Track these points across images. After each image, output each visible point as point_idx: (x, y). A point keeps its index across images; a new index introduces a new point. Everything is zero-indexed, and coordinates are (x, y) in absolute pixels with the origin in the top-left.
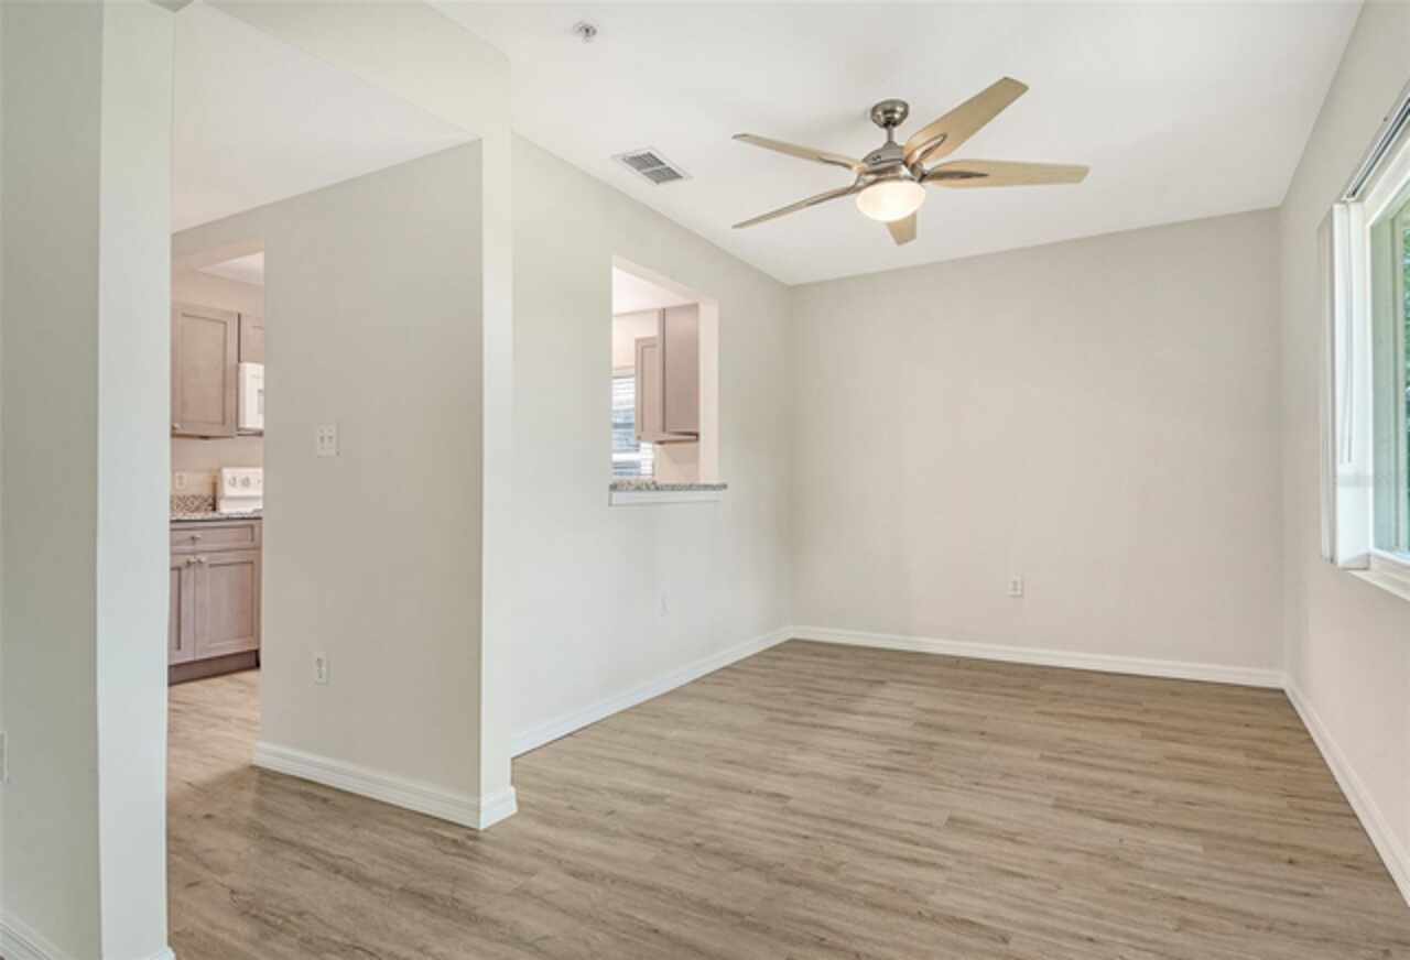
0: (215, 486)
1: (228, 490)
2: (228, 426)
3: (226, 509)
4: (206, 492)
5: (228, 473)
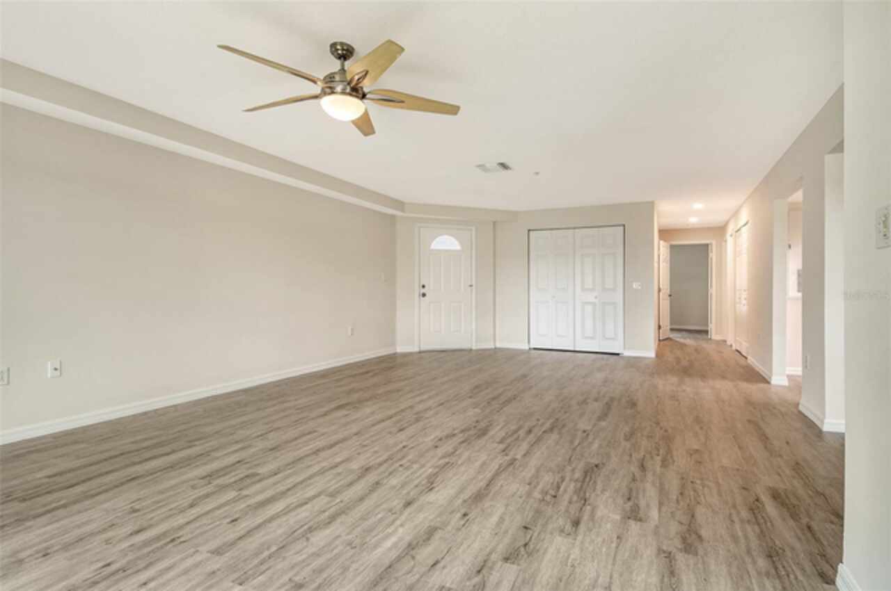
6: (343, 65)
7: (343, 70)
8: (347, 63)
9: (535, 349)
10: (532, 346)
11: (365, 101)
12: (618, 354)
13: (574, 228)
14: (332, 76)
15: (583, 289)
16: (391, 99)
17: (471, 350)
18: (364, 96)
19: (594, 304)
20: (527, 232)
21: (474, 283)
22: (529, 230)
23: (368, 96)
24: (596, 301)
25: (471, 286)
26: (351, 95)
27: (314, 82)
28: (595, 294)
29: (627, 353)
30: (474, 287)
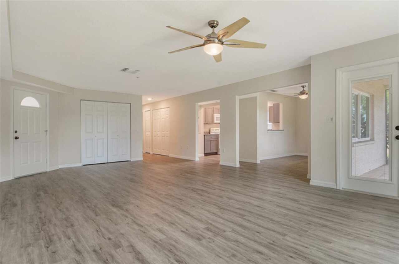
0: (210, 131)
1: (212, 131)
2: (213, 122)
3: (211, 133)
4: (208, 131)
5: (212, 129)
6: (213, 30)
7: (213, 32)
8: (215, 29)
11: (223, 45)
14: (209, 35)
16: (234, 44)
17: (46, 172)
18: (222, 43)
21: (48, 129)
22: (81, 100)
23: (224, 43)
25: (46, 131)
26: (218, 43)
27: (202, 38)
30: (48, 132)
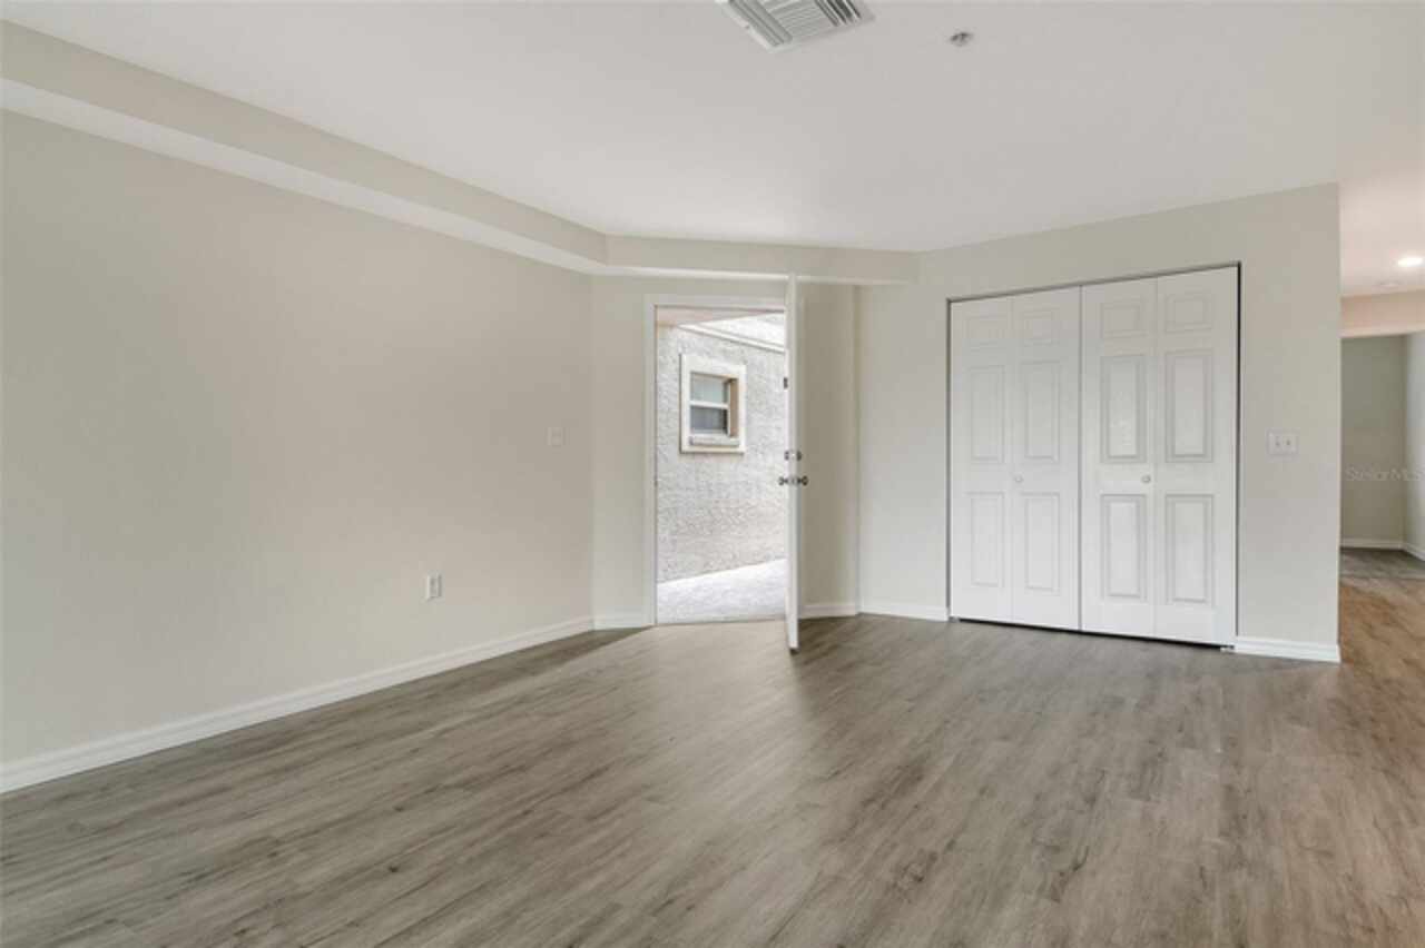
9: (963, 620)
10: (957, 613)
12: (1216, 647)
13: (1081, 285)
15: (1108, 457)
19: (1138, 499)
20: (944, 304)
22: (949, 302)
24: (1147, 489)
28: (1147, 470)
29: (1246, 646)
